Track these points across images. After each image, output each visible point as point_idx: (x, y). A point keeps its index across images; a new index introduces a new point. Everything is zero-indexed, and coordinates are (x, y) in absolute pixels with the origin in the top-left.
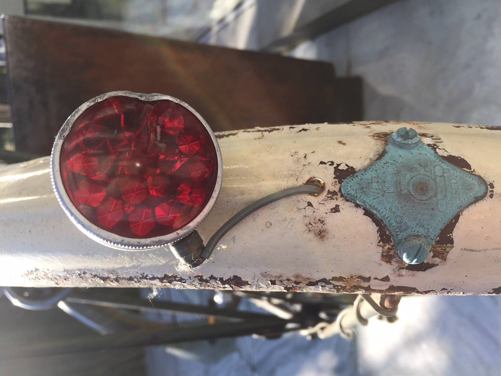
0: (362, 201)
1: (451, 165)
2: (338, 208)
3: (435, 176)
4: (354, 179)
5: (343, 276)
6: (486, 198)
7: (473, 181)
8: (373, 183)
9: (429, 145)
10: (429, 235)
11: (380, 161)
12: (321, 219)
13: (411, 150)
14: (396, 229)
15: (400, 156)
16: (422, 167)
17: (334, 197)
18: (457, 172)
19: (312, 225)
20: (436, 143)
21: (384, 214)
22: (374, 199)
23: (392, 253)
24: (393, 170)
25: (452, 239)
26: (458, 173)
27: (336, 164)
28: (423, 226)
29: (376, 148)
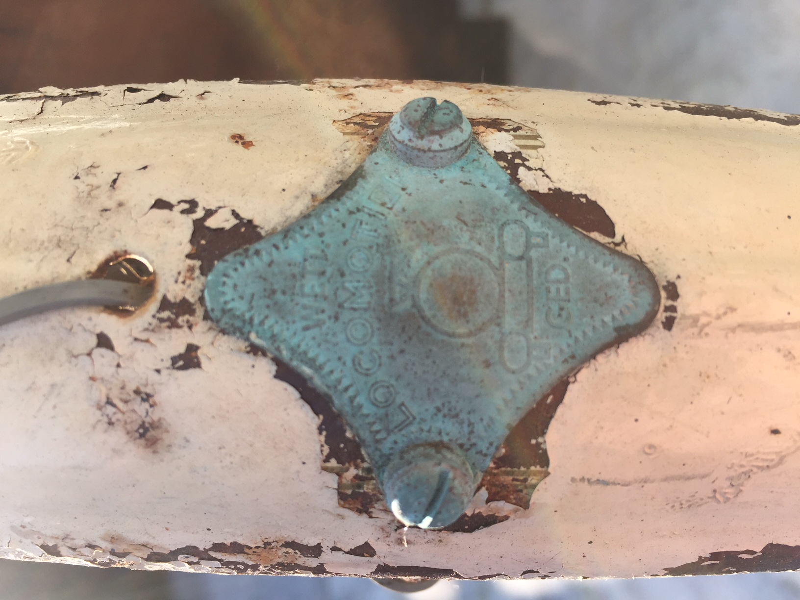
0: (268, 335)
1: (554, 223)
2: (193, 354)
3: (500, 258)
4: (247, 262)
5: (241, 541)
6: (651, 330)
7: (617, 277)
8: (308, 277)
9: (499, 156)
10: (473, 440)
11: (339, 205)
12: (143, 389)
13: (441, 170)
14: (374, 423)
15: (403, 189)
16: (465, 228)
17: (181, 320)
18: (568, 246)
19: (114, 405)
20: (522, 151)
21: (334, 377)
22: (306, 328)
23: (367, 488)
24: (372, 233)
25: (545, 451)
26: (573, 249)
27: (204, 208)
28: (457, 416)
29: (339, 161)
